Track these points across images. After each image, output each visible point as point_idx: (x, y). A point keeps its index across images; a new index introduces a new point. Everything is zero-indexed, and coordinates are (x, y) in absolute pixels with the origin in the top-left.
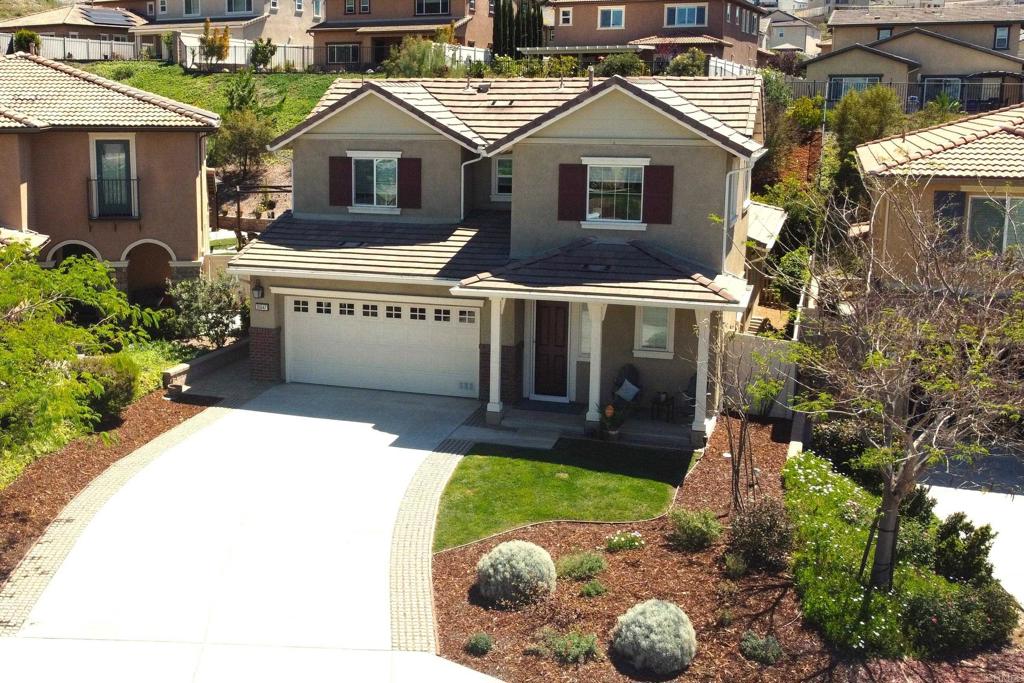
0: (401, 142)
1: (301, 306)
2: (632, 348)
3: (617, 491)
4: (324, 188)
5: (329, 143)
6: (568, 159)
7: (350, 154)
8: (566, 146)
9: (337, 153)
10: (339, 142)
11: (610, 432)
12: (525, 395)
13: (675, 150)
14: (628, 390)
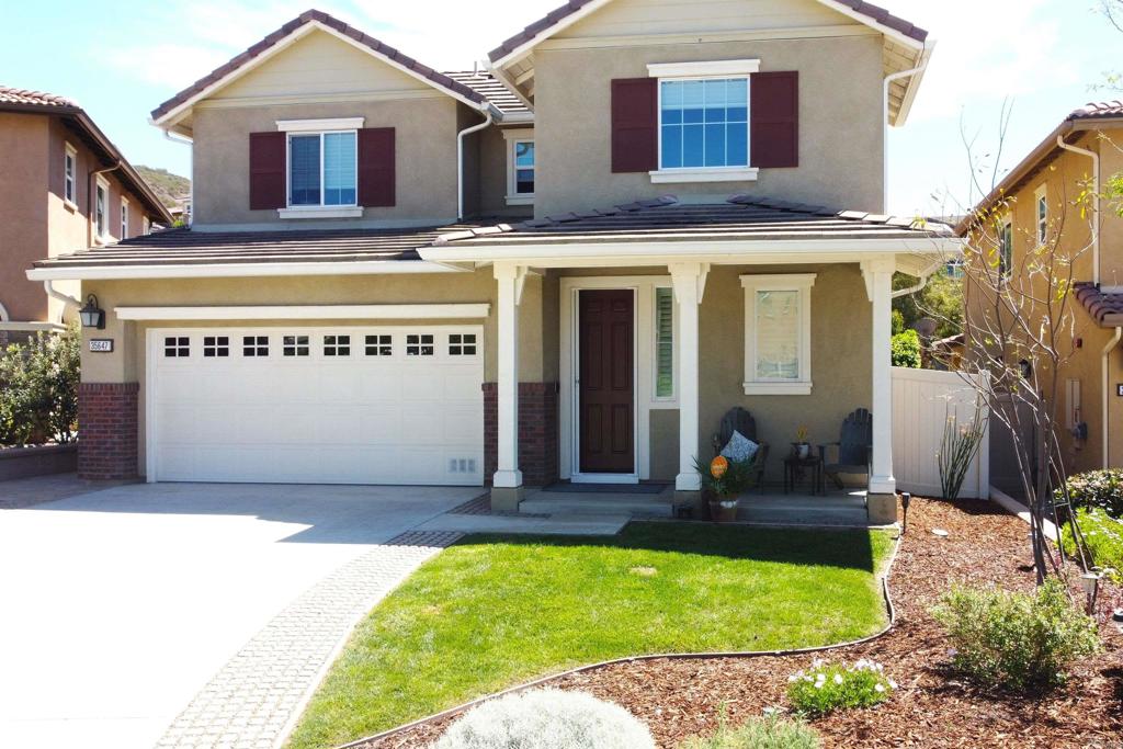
0: (364, 104)
1: (177, 347)
2: (742, 380)
3: (767, 592)
4: (241, 184)
5: (250, 111)
6: (628, 72)
7: (282, 126)
8: (622, 49)
9: (261, 128)
10: (265, 109)
11: (724, 504)
12: (564, 475)
13: (798, 44)
14: (741, 446)
